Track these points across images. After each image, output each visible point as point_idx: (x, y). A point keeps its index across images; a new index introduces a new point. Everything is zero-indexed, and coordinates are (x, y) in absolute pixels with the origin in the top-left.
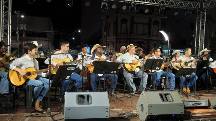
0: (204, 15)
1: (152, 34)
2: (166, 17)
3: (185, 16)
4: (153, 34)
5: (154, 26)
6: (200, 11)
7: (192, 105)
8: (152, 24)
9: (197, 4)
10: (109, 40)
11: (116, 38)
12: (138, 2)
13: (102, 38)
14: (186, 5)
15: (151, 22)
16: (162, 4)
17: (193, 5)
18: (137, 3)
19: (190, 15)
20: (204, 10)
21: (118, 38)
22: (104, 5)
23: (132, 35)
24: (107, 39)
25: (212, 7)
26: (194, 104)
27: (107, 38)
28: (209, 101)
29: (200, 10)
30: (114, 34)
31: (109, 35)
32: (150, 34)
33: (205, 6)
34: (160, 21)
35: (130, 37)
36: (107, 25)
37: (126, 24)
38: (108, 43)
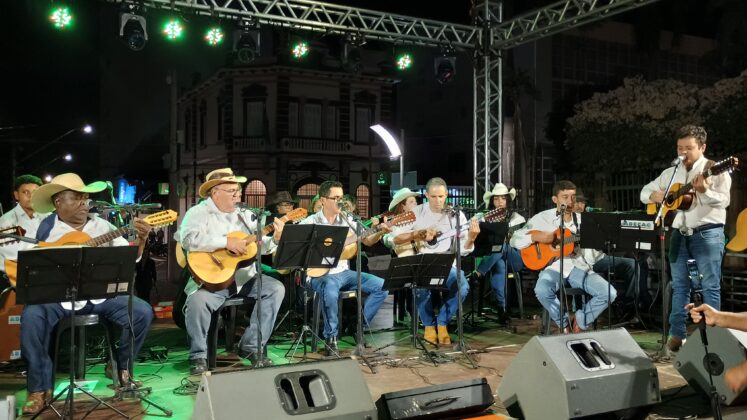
0: (497, 67)
1: (352, 137)
2: (396, 81)
3: (436, 72)
4: (356, 138)
5: (359, 110)
6: (481, 54)
7: (421, 408)
8: (352, 104)
9: (471, 31)
10: (204, 161)
11: (227, 151)
12: (268, 19)
13: (169, 152)
14: (435, 36)
15: (348, 97)
16: (354, 28)
17: (460, 35)
18: (266, 22)
19: (452, 69)
20: (495, 52)
21: (236, 153)
22: (130, 22)
23: (284, 140)
24: (195, 157)
25: (518, 41)
26: (427, 404)
27: (195, 152)
28: (484, 383)
29: (482, 51)
30: (220, 138)
31: (202, 143)
32: (348, 137)
33: (495, 38)
34: (378, 94)
35: (279, 147)
36: (194, 106)
37: (260, 103)
38: (199, 172)
